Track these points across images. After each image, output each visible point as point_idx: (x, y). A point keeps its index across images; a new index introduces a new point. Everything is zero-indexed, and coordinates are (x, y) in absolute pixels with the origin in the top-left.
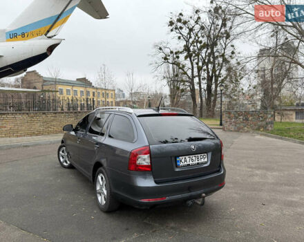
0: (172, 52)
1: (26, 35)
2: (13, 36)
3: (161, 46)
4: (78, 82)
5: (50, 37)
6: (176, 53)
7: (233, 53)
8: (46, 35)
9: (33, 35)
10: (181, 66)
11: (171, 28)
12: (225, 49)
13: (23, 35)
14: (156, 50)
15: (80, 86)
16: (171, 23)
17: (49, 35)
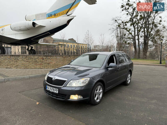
0: (123, 22)
1: (56, 15)
2: (50, 16)
3: (116, 19)
4: (69, 41)
5: (68, 15)
6: (125, 23)
7: (161, 21)
8: (66, 14)
9: (60, 15)
10: (128, 30)
11: (122, 9)
12: (154, 20)
13: (55, 15)
14: (114, 21)
15: (70, 42)
16: (122, 6)
17: (68, 14)
